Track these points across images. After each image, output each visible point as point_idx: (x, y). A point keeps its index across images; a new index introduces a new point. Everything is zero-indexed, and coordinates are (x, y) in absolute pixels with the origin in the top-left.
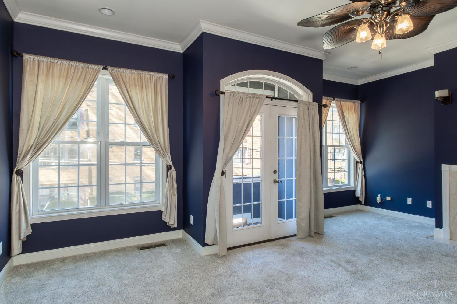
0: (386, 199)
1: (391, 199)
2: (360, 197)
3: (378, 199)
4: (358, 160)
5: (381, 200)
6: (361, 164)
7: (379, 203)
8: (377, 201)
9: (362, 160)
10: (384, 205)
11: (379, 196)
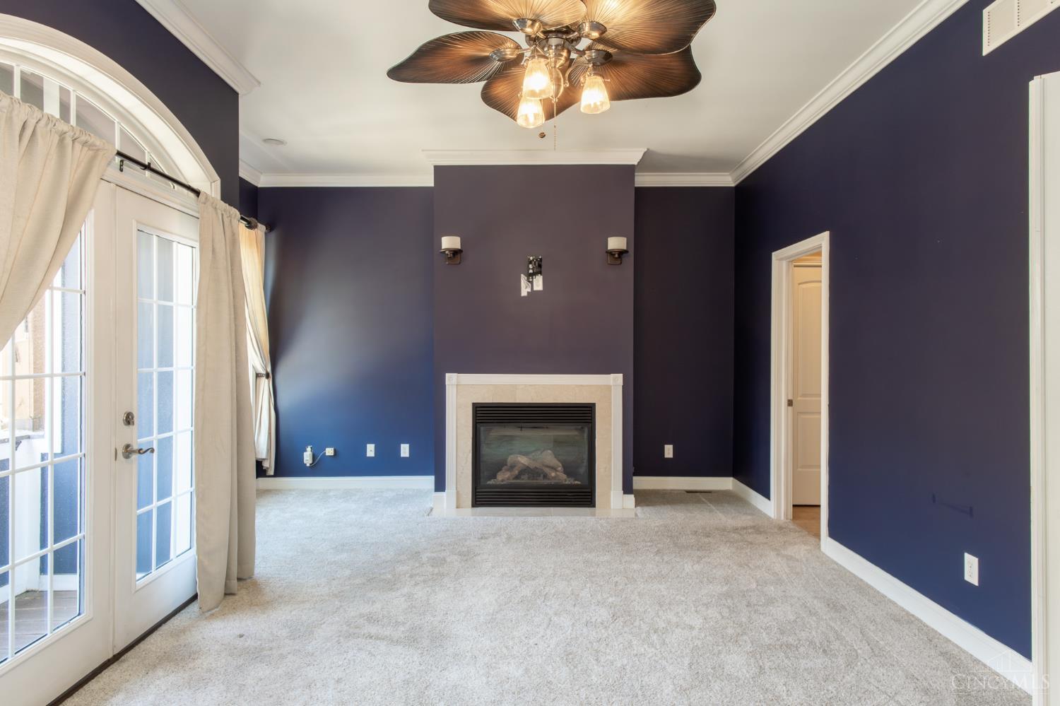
0: (325, 453)
1: (335, 451)
2: (264, 459)
3: (307, 457)
4: (261, 371)
5: (314, 457)
6: (267, 380)
7: (308, 465)
8: (305, 462)
9: (269, 369)
10: (317, 468)
11: (309, 449)
